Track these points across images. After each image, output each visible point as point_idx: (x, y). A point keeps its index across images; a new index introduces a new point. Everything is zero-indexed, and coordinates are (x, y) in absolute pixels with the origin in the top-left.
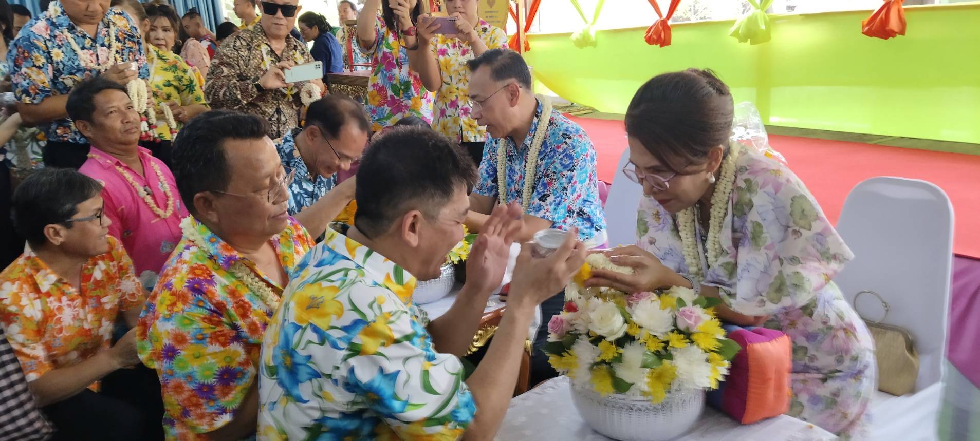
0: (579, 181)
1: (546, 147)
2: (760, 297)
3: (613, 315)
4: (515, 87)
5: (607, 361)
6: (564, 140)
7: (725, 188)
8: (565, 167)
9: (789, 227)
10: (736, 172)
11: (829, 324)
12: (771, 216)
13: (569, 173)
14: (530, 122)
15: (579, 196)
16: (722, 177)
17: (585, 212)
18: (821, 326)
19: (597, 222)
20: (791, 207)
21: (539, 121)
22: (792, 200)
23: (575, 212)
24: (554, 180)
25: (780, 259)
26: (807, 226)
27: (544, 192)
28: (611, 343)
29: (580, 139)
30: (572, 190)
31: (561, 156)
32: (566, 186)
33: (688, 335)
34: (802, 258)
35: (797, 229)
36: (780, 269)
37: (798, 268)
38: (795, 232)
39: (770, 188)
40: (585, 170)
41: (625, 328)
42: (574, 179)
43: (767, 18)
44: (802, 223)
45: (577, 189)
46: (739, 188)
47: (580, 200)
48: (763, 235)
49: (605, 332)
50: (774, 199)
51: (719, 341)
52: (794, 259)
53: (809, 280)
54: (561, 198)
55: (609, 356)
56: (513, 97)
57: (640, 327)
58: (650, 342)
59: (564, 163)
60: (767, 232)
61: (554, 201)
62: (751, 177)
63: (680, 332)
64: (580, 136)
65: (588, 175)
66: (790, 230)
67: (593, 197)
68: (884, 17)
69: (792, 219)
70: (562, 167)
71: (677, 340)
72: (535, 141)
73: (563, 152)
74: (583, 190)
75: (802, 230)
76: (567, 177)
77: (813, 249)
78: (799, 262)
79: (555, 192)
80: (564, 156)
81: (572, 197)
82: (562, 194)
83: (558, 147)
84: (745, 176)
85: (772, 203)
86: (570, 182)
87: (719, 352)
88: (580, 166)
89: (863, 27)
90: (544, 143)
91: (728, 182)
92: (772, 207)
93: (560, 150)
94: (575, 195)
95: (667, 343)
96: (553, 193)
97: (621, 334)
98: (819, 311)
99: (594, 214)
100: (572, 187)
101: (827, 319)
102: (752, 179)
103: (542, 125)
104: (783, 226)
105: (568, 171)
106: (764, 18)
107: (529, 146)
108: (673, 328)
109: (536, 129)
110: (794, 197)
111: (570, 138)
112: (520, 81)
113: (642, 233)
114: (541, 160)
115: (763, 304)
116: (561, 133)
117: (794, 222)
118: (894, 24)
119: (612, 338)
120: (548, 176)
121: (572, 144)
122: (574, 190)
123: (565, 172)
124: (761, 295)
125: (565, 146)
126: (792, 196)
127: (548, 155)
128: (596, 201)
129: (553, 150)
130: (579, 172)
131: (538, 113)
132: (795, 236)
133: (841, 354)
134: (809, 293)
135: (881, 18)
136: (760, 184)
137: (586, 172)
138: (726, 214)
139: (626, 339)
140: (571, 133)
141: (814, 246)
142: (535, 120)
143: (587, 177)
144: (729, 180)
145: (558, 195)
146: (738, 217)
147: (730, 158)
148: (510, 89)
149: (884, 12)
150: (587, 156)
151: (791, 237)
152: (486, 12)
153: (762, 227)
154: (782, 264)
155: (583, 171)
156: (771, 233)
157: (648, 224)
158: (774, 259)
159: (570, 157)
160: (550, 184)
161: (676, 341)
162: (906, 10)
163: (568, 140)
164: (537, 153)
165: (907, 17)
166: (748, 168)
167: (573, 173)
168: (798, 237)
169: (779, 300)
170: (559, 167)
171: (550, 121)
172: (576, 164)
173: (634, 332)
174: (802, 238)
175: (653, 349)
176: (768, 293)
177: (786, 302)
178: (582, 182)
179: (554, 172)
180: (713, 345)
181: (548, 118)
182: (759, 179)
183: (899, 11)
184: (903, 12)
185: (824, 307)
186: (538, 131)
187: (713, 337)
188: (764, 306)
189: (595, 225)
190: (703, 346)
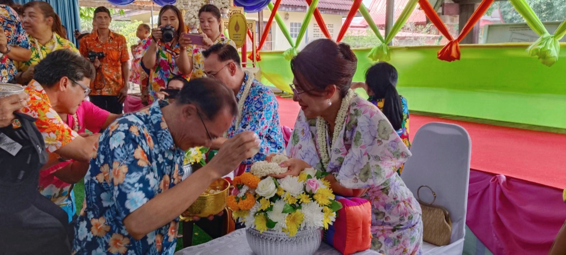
0: (266, 117)
1: (249, 99)
2: (355, 176)
3: (270, 184)
4: (233, 64)
5: (264, 210)
6: (258, 94)
7: (342, 114)
8: (257, 109)
9: (375, 138)
10: (350, 106)
11: (397, 199)
12: (366, 130)
13: (260, 112)
14: (241, 85)
15: (266, 127)
16: (341, 108)
17: (271, 137)
18: (393, 200)
19: (279, 145)
20: (378, 126)
21: (246, 84)
22: (379, 122)
23: (264, 136)
24: (251, 116)
25: (368, 155)
26: (386, 138)
27: (245, 123)
28: (267, 200)
29: (267, 94)
30: (261, 123)
31: (256, 102)
32: (258, 120)
33: (311, 196)
34: (382, 157)
35: (380, 139)
36: (368, 161)
37: (379, 163)
38: (379, 141)
39: (368, 114)
40: (270, 111)
41: (276, 191)
42: (263, 116)
43: (389, 48)
44: (383, 136)
45: (265, 123)
46: (351, 114)
47: (267, 130)
48: (361, 140)
49: (264, 194)
50: (370, 120)
51: (330, 200)
52: (377, 157)
53: (384, 171)
54: (255, 127)
55: (265, 207)
56: (233, 71)
57: (285, 191)
58: (289, 199)
59: (257, 106)
60: (363, 138)
61: (251, 128)
62: (358, 108)
63: (307, 193)
64: (268, 92)
65: (272, 115)
66: (376, 140)
67: (277, 130)
68: (449, 49)
69: (378, 134)
70: (256, 109)
71: (306, 198)
72: (242, 96)
73: (257, 100)
74: (269, 124)
75: (383, 140)
76: (258, 115)
77: (388, 151)
78: (380, 160)
79: (251, 123)
80: (257, 103)
81: (261, 127)
82: (255, 124)
83: (255, 98)
84: (355, 107)
85: (368, 122)
86: (260, 118)
87: (330, 206)
88: (266, 109)
89: (438, 54)
90: (248, 97)
91: (344, 111)
92: (368, 125)
93: (256, 99)
94: (264, 126)
95: (299, 200)
96: (250, 124)
97: (273, 195)
98: (392, 191)
99: (277, 140)
100: (261, 121)
101: (396, 196)
102: (358, 109)
103: (247, 87)
104: (373, 137)
105: (259, 111)
106: (387, 48)
107: (239, 99)
108: (304, 192)
109: (243, 89)
110: (380, 120)
111: (262, 93)
112: (235, 61)
113: (296, 143)
114: (246, 106)
115: (356, 181)
116: (257, 91)
117: (379, 135)
118: (454, 53)
119: (268, 197)
120: (248, 113)
121: (262, 96)
122: (263, 124)
123: (257, 112)
124: (356, 175)
125: (258, 97)
126: (379, 120)
127: (249, 103)
128: (278, 132)
129: (252, 100)
130: (266, 112)
131: (245, 80)
132: (379, 144)
133: (403, 215)
134: (384, 178)
135: (447, 50)
136: (363, 112)
137: (271, 113)
138: (342, 129)
139: (276, 198)
140: (263, 90)
141: (389, 149)
142: (243, 84)
143: (271, 116)
144: (345, 110)
145: (253, 125)
146: (348, 131)
147: (347, 98)
148: (230, 66)
149: (449, 47)
150: (271, 103)
151: (376, 144)
152: (234, 35)
153: (361, 135)
154: (369, 159)
155: (268, 112)
156: (365, 139)
157: (299, 137)
158: (365, 154)
159: (261, 103)
160: (249, 118)
161: (304, 199)
162: (461, 47)
163: (261, 94)
164: (244, 102)
165: (461, 50)
166: (357, 103)
167: (262, 113)
168: (380, 145)
169: (366, 180)
170: (254, 108)
171: (252, 85)
172: (264, 107)
173: (281, 193)
174: (383, 145)
175: (290, 203)
176: (359, 174)
177: (370, 182)
178: (267, 119)
179: (251, 112)
180: (327, 202)
181: (251, 83)
182: (362, 109)
183: (457, 47)
184: (459, 48)
185: (395, 189)
186: (245, 90)
187: (327, 198)
188: (357, 182)
189: (278, 146)
190: (320, 202)
